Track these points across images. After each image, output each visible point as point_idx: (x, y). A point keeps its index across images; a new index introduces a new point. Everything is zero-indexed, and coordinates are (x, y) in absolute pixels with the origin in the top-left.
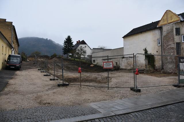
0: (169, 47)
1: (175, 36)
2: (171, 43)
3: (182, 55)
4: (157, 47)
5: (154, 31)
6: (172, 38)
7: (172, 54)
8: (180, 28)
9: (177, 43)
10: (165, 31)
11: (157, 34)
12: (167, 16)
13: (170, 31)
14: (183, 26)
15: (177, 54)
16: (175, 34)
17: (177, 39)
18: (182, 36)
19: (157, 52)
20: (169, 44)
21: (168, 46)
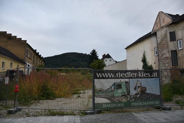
0: (164, 56)
1: (169, 42)
2: (165, 51)
3: (179, 67)
4: (154, 57)
5: (151, 38)
6: (165, 46)
7: (167, 65)
8: (175, 32)
9: (172, 51)
10: (159, 37)
11: (154, 41)
12: (160, 19)
13: (164, 36)
14: (178, 29)
15: (173, 66)
16: (169, 40)
17: (172, 46)
18: (178, 41)
19: (155, 63)
20: (163, 53)
21: (162, 55)
